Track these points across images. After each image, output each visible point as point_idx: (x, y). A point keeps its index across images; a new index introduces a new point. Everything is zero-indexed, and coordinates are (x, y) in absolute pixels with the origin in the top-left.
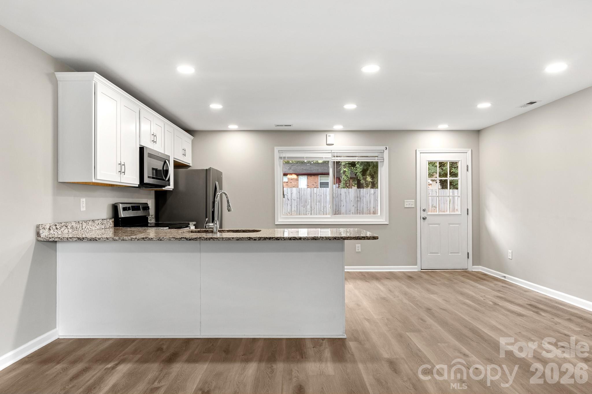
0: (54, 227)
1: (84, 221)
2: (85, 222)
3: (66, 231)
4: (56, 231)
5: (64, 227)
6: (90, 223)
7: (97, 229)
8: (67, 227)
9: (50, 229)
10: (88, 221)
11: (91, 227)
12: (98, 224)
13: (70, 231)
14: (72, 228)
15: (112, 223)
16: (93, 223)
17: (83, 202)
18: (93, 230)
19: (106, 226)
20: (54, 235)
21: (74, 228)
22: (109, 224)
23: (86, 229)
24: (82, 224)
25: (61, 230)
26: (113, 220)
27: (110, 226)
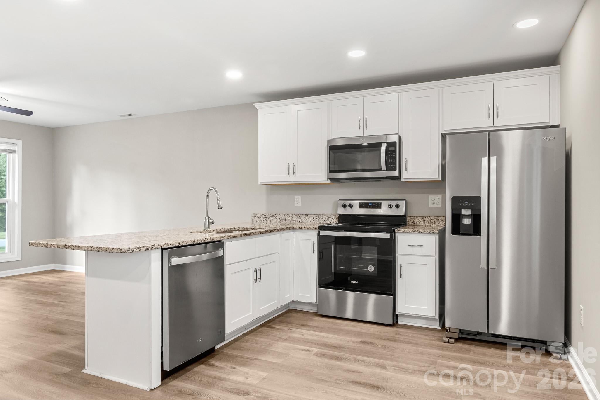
0: (264, 216)
2: (295, 215)
3: (275, 220)
4: (265, 219)
5: (273, 217)
6: (302, 217)
7: (311, 222)
8: (276, 217)
9: (260, 217)
10: (300, 215)
11: (303, 220)
12: (313, 218)
13: (279, 220)
14: (281, 218)
15: (335, 219)
16: (306, 217)
17: (298, 199)
18: (305, 223)
19: (325, 222)
20: (263, 222)
21: (283, 218)
22: (330, 219)
23: (296, 221)
24: (292, 216)
25: (270, 219)
26: (338, 216)
27: (332, 221)
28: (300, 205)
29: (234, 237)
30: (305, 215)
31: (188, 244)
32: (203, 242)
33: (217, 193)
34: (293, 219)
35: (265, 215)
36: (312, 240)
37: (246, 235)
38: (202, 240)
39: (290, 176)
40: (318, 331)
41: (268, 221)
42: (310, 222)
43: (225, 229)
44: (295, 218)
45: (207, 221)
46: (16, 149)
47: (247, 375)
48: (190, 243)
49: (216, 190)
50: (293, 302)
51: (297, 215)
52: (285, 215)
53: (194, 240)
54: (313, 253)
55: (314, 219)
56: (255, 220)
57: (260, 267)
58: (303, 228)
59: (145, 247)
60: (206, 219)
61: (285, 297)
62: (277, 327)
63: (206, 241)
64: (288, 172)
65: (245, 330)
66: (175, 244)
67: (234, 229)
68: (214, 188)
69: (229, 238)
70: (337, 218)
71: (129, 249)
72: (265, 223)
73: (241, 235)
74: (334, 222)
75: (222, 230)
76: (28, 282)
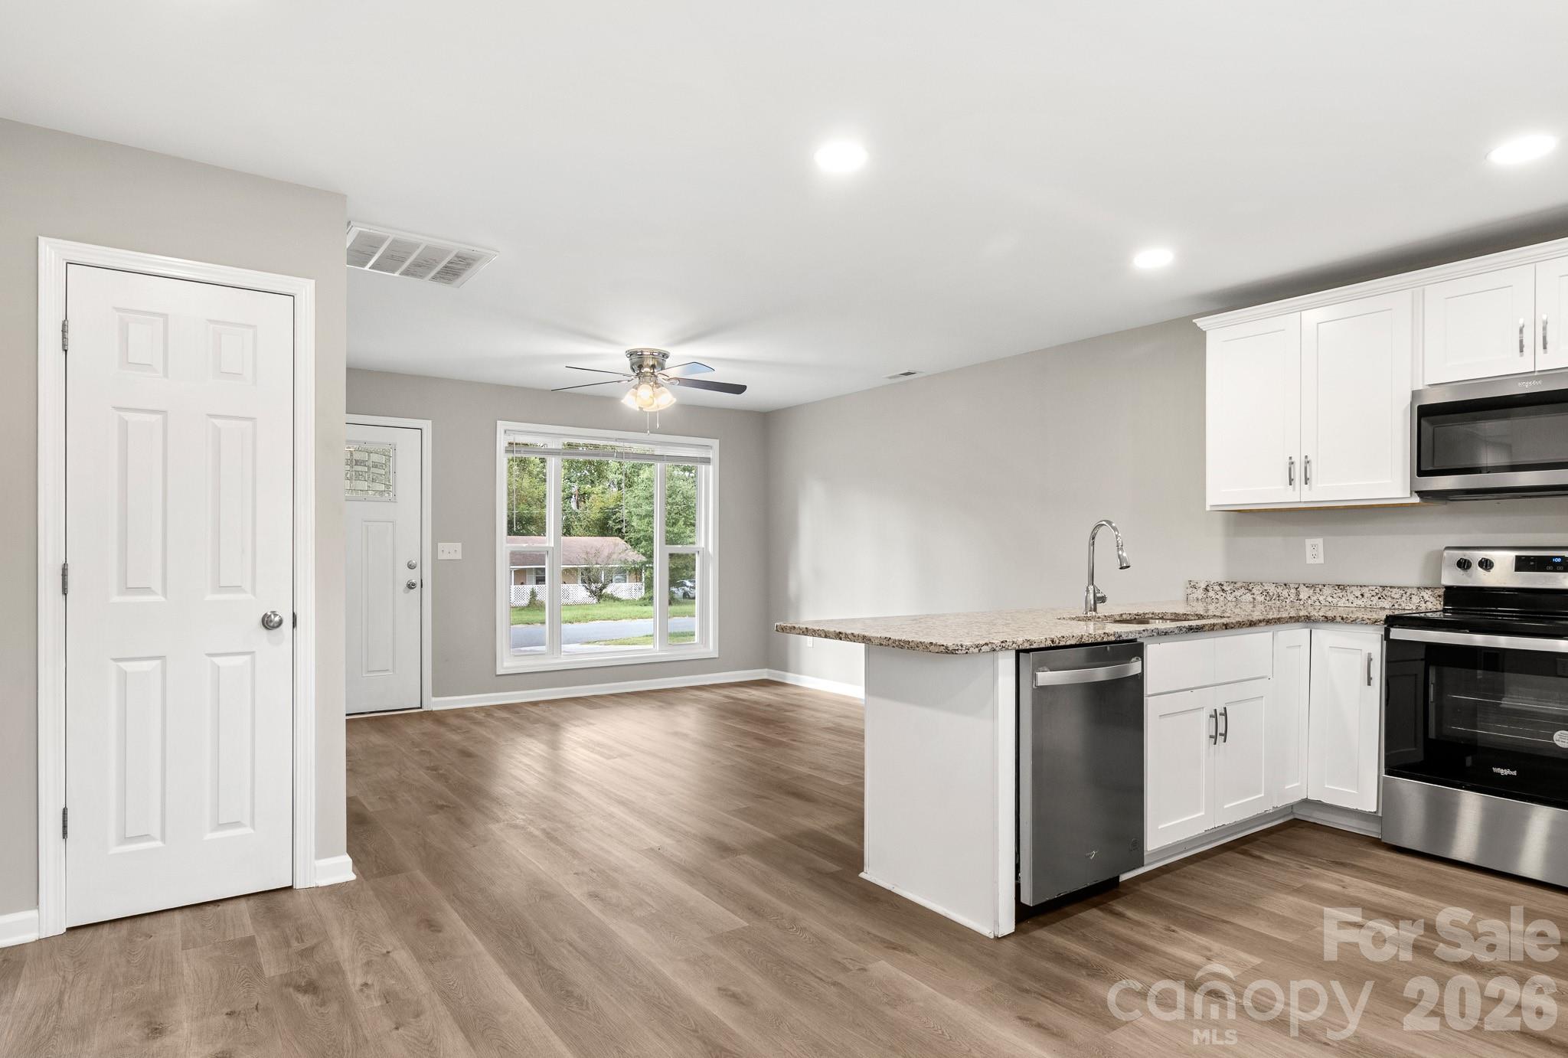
0: (1217, 588)
1: (1304, 585)
2: (1307, 587)
3: (1249, 597)
4: (1222, 593)
5: (1243, 591)
6: (1327, 591)
7: (1354, 605)
8: (1250, 591)
9: (1206, 590)
10: (1320, 586)
11: (1330, 599)
12: (1362, 595)
13: (1260, 598)
14: (1265, 594)
15: (1432, 599)
16: (1340, 591)
17: (1314, 547)
18: (1336, 606)
19: (1400, 605)
20: (1216, 601)
21: (1271, 594)
22: (1415, 600)
23: (1310, 602)
24: (1296, 589)
25: (1234, 594)
26: (1441, 592)
27: (1423, 605)
28: (1321, 560)
29: (1166, 634)
30: (1337, 588)
31: (1068, 643)
32: (1099, 640)
33: (1117, 533)
34: (1301, 597)
35: (1221, 585)
36: (1366, 652)
37: (1191, 629)
38: (1098, 637)
39: (1294, 490)
40: (1390, 886)
41: (1230, 599)
42: (1352, 605)
43: (1130, 614)
44: (1304, 593)
45: (1091, 596)
46: (711, 456)
47: (1208, 954)
48: (1073, 642)
49: (1114, 525)
50: (1306, 802)
51: (1313, 586)
52: (1277, 585)
53: (1080, 634)
54: (1369, 684)
55: (1366, 595)
56: (1195, 596)
57: (1225, 708)
58: (1339, 619)
59: (990, 645)
60: (1088, 591)
61: (1287, 787)
62: (1267, 856)
63: (1105, 640)
64: (1291, 481)
65: (1186, 851)
66: (1043, 641)
67: (1151, 616)
68: (1109, 523)
69: (1155, 634)
70: (1439, 596)
71: (962, 646)
72: (1222, 604)
73: (1180, 628)
74: (1430, 606)
75: (1124, 617)
76: (732, 698)
